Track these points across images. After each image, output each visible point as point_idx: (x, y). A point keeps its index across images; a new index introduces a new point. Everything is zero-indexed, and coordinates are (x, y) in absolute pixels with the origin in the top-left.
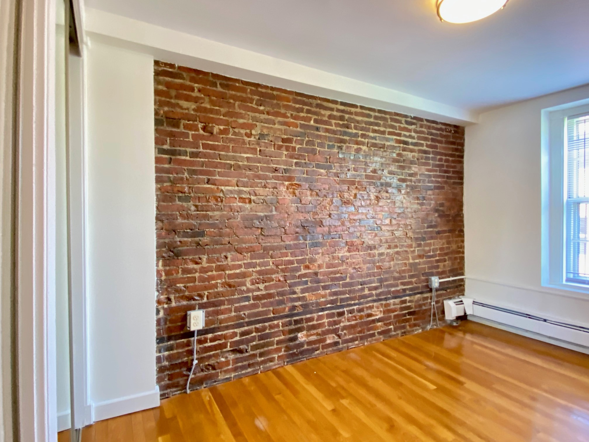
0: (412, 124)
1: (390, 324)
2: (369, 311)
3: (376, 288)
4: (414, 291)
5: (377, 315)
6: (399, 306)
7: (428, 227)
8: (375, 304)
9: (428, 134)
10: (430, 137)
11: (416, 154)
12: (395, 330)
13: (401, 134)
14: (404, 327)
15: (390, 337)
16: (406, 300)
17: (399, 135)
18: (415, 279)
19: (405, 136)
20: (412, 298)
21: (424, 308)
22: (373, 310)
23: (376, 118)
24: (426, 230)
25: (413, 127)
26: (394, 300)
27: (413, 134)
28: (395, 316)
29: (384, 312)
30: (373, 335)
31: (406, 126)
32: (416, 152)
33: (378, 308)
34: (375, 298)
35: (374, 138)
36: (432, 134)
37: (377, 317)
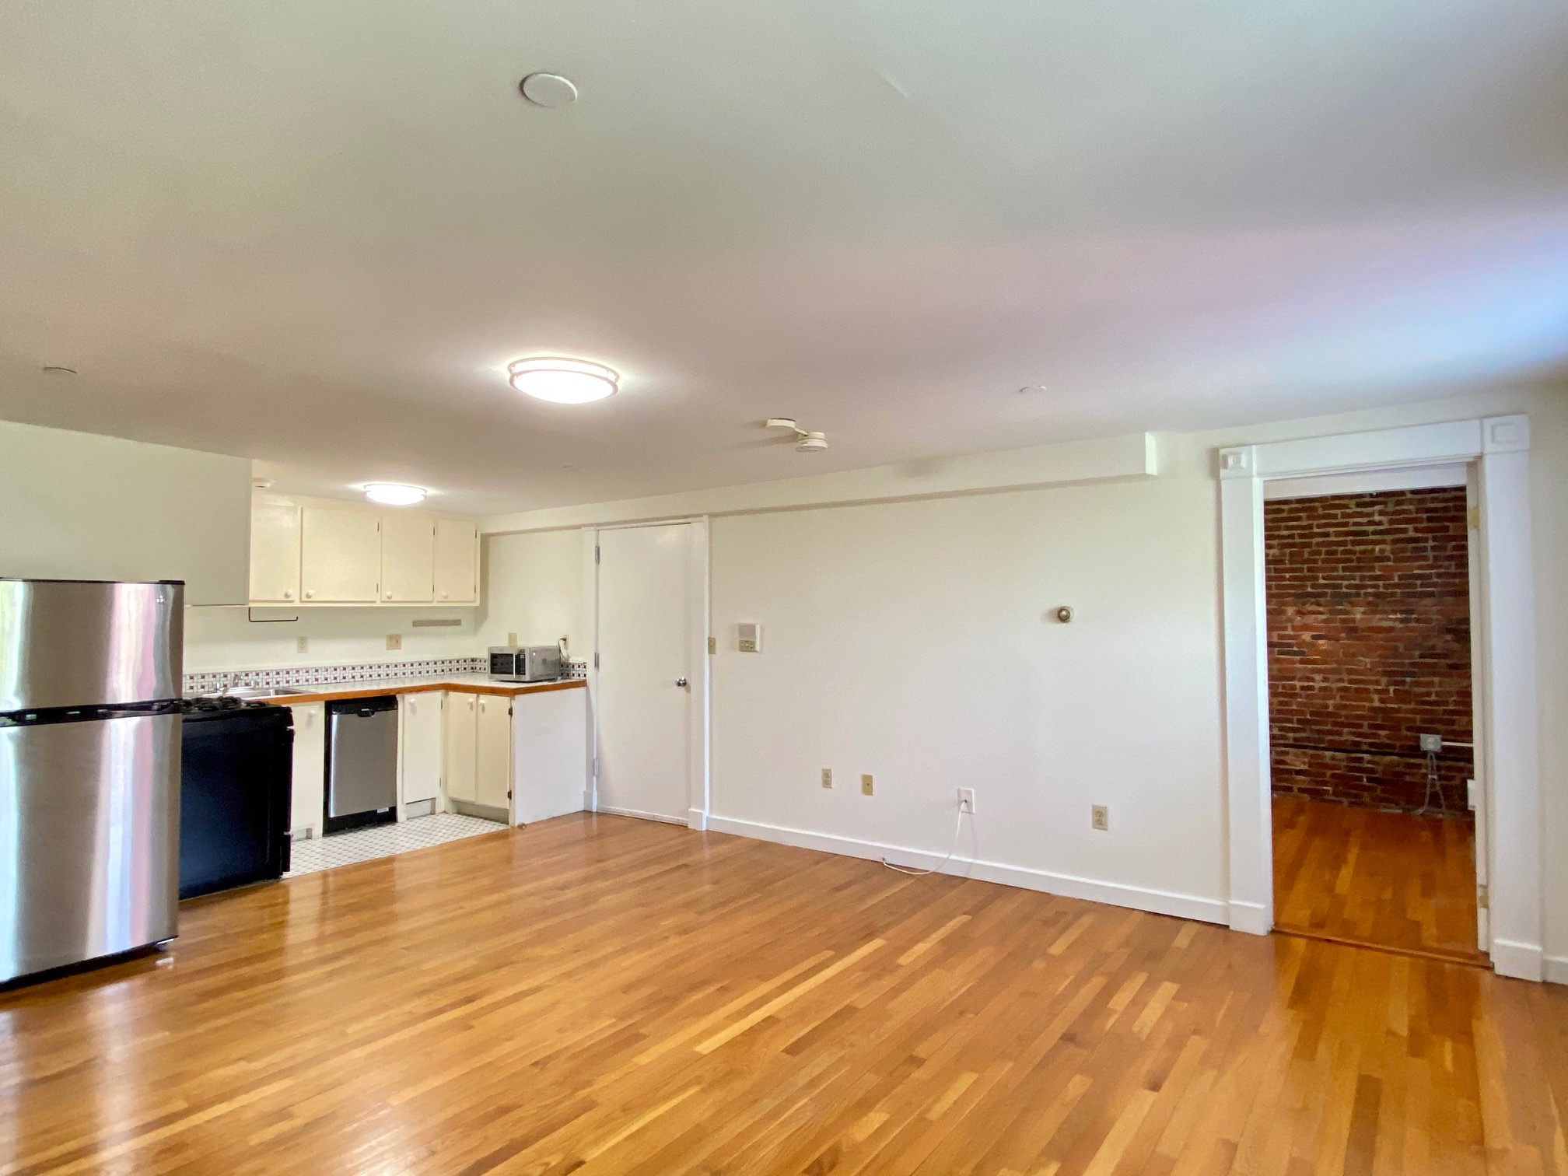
0: (1373, 504)
1: (1325, 783)
2: (1282, 758)
3: (1294, 730)
4: (1380, 749)
5: (1293, 765)
6: (1344, 764)
7: (1422, 656)
8: (1291, 750)
9: (1417, 513)
10: (1425, 516)
11: (1388, 547)
12: (1335, 794)
13: (1349, 522)
14: (1356, 796)
15: (1325, 801)
16: (1362, 758)
17: (1345, 525)
18: (1387, 732)
19: (1355, 524)
20: (1377, 758)
21: (1408, 778)
22: (1288, 757)
23: (1291, 511)
24: (1417, 660)
25: (1378, 508)
26: (1333, 753)
27: (1377, 518)
28: (1333, 776)
29: (1310, 765)
30: (1290, 789)
31: (1359, 510)
32: (1386, 543)
33: (1296, 755)
34: (1291, 742)
35: (1291, 536)
36: (1428, 510)
37: (1298, 768)
